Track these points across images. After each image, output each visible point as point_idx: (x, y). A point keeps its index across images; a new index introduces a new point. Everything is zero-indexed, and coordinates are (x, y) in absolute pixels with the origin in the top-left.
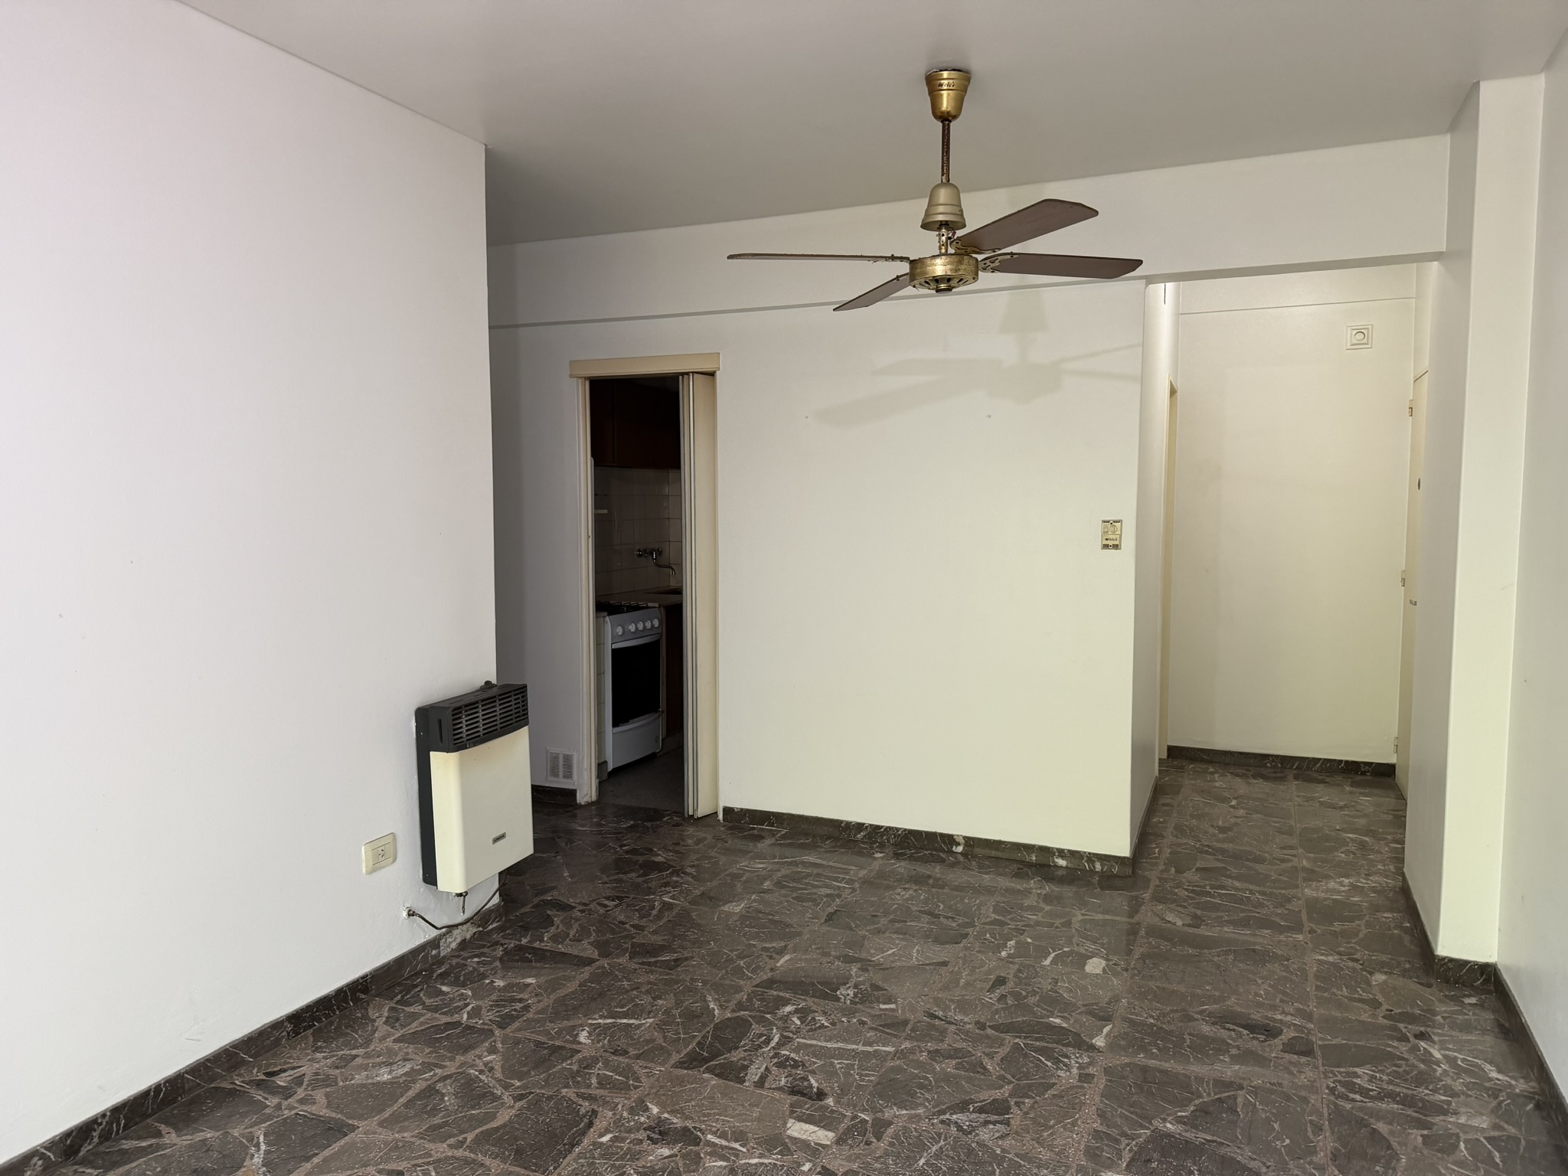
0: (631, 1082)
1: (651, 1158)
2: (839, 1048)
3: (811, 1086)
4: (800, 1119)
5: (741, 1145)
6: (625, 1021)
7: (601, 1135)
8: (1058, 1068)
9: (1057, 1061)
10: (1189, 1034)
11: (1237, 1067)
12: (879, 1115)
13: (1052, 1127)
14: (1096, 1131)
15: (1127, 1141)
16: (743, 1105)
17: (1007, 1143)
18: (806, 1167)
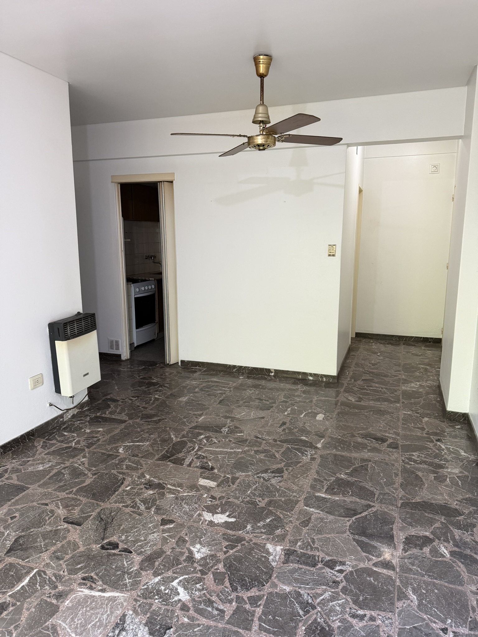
0: (139, 467)
1: (146, 495)
2: (221, 451)
3: (209, 466)
4: (204, 478)
5: (180, 489)
6: (138, 444)
7: (126, 487)
8: (303, 456)
9: (302, 453)
10: (353, 442)
11: (369, 454)
12: (234, 475)
13: (299, 478)
14: (315, 478)
15: (326, 482)
16: (182, 474)
17: (281, 484)
18: (205, 496)
